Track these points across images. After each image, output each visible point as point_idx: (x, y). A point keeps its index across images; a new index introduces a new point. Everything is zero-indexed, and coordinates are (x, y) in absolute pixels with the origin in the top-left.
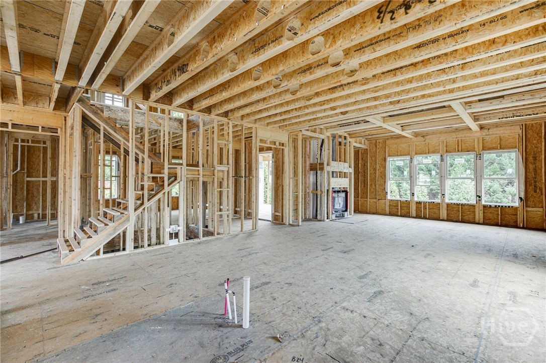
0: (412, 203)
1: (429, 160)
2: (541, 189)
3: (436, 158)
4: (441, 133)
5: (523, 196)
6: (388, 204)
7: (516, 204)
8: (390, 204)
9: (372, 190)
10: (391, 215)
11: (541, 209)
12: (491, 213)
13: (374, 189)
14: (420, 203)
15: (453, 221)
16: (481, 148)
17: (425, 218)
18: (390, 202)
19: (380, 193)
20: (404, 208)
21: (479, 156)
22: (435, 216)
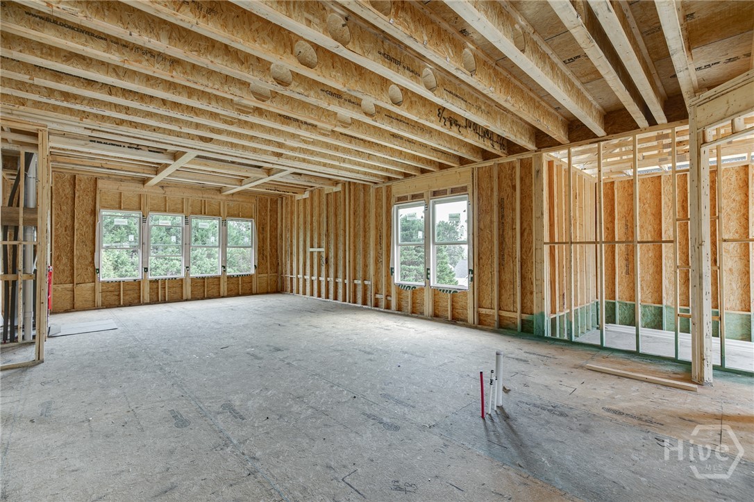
0: (144, 283)
1: (168, 221)
2: (266, 257)
3: (179, 219)
4: (185, 187)
5: (256, 265)
6: (99, 288)
7: (252, 271)
8: (102, 290)
9: (61, 267)
10: (107, 308)
11: (266, 275)
12: (232, 283)
13: (65, 265)
14: (157, 281)
15: (198, 299)
16: (226, 214)
17: (164, 302)
18: (102, 286)
19: (80, 271)
20: (129, 292)
21: (224, 223)
22: (175, 296)
